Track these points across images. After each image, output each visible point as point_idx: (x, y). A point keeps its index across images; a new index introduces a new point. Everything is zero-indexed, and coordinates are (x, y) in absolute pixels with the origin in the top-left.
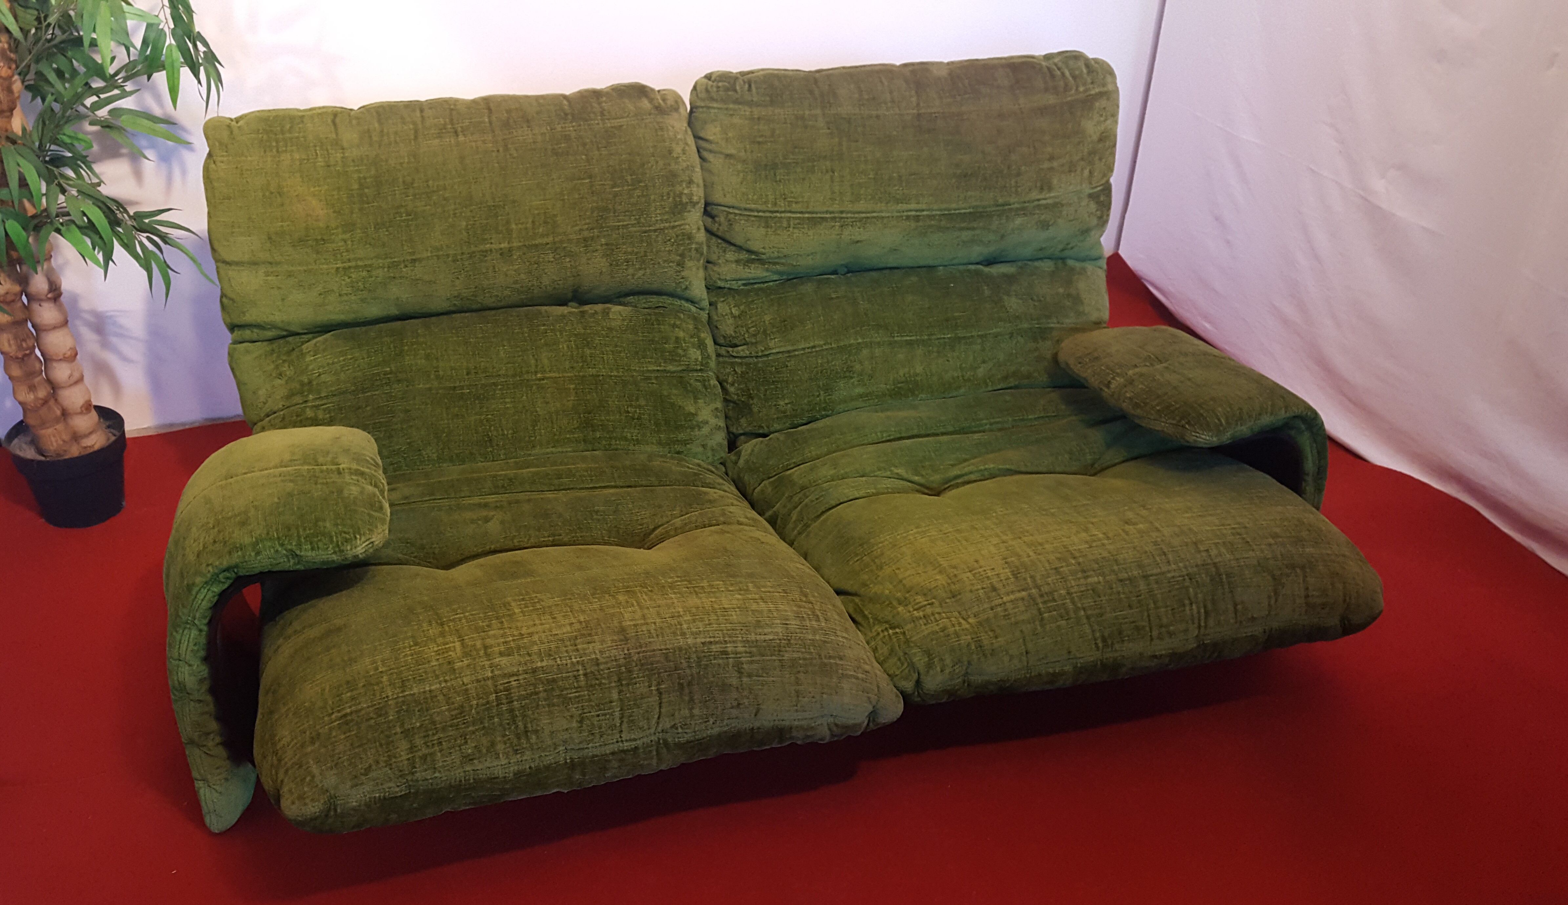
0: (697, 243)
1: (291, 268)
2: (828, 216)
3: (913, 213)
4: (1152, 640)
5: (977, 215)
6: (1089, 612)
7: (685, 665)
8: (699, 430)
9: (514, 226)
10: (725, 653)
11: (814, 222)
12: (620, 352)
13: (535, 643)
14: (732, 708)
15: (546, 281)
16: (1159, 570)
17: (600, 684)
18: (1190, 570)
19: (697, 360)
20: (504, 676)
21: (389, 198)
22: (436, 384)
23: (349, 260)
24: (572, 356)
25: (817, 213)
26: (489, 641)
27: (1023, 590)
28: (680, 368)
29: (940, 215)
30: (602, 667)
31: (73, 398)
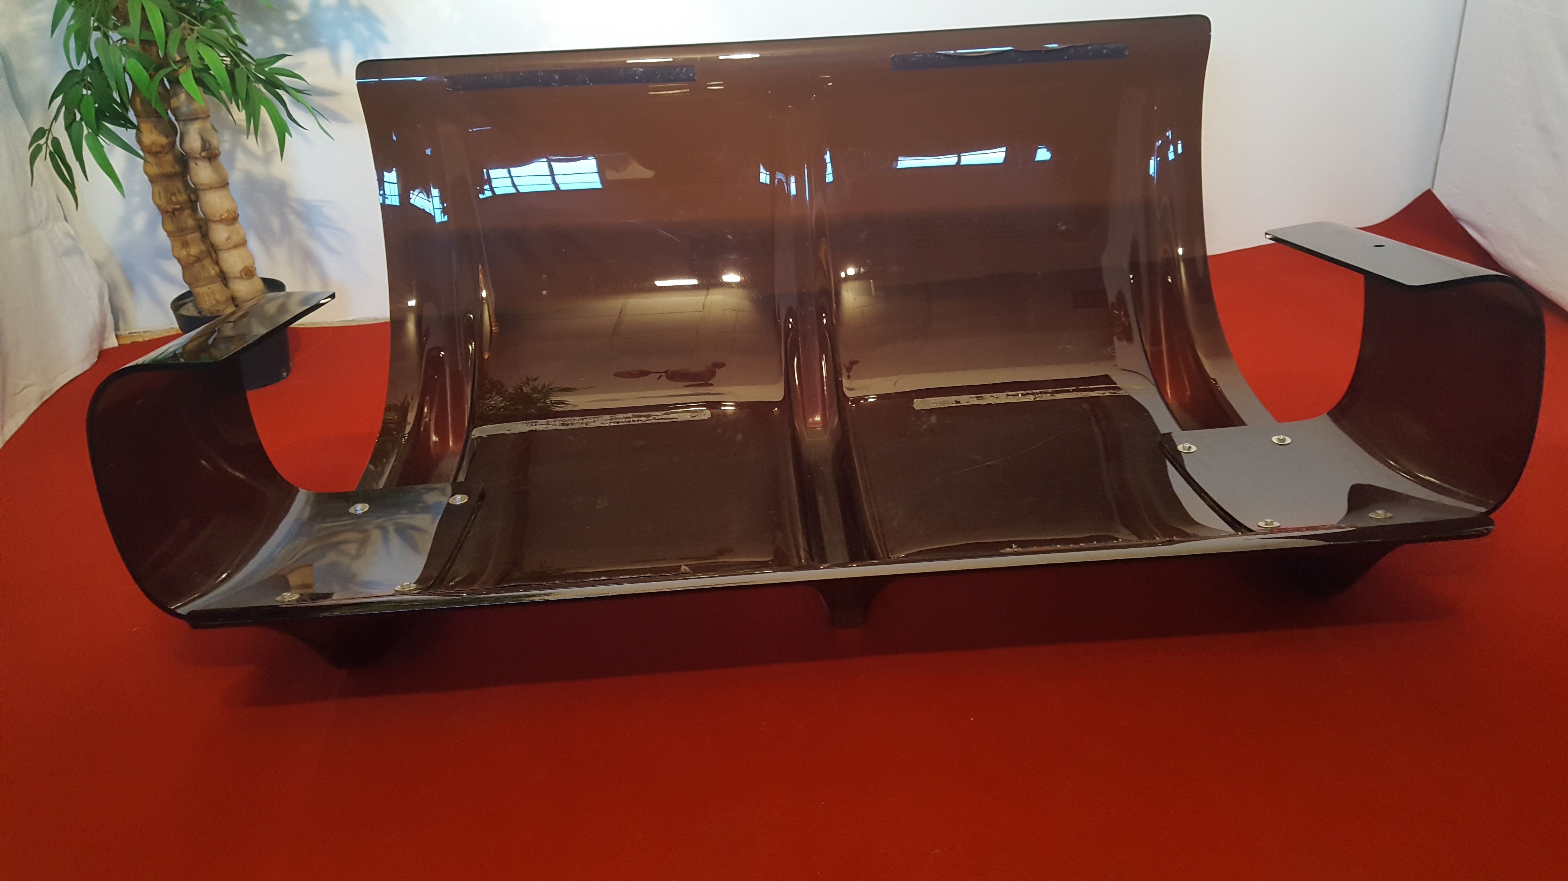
31: (232, 262)
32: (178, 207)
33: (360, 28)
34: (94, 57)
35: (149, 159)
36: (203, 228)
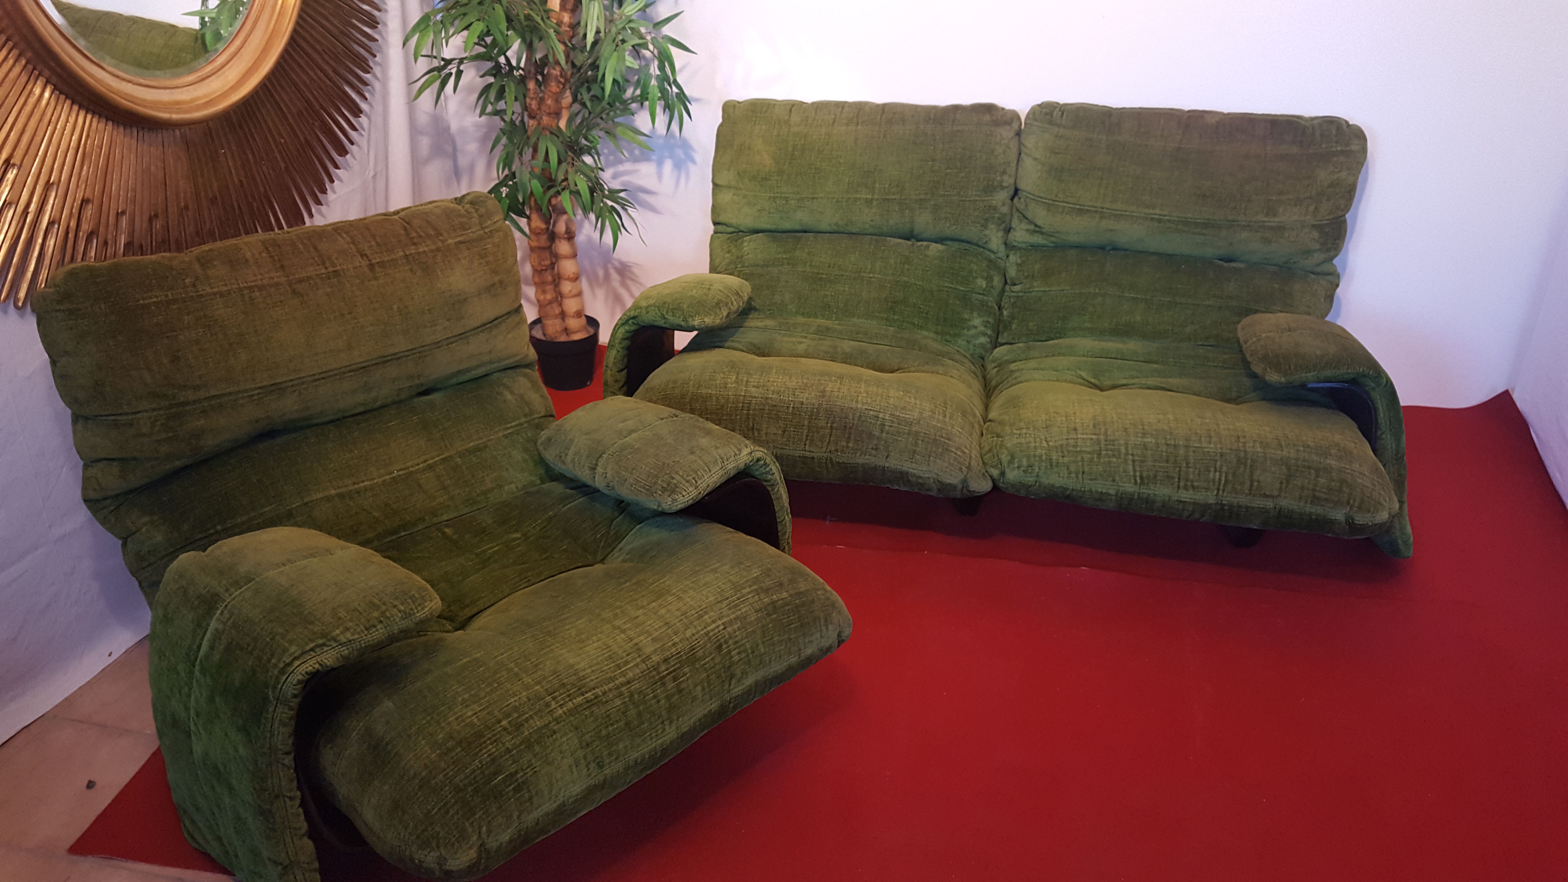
0: (1001, 214)
1: (747, 193)
2: (1092, 209)
3: (1157, 217)
4: (1179, 487)
5: (1207, 225)
6: (1136, 458)
7: (851, 417)
8: (968, 331)
9: (877, 185)
10: (877, 417)
11: (1081, 212)
12: (928, 271)
13: (773, 386)
14: (872, 449)
15: (892, 222)
16: (1200, 445)
17: (800, 414)
18: (1224, 450)
19: (982, 286)
20: (751, 397)
21: (808, 158)
22: (808, 269)
23: (777, 193)
24: (895, 267)
25: (1084, 206)
26: (750, 380)
27: (1095, 435)
28: (966, 289)
29: (1178, 221)
30: (804, 406)
31: (571, 305)
32: (544, 268)
33: (680, 152)
34: (513, 170)
35: (533, 237)
36: (557, 280)
